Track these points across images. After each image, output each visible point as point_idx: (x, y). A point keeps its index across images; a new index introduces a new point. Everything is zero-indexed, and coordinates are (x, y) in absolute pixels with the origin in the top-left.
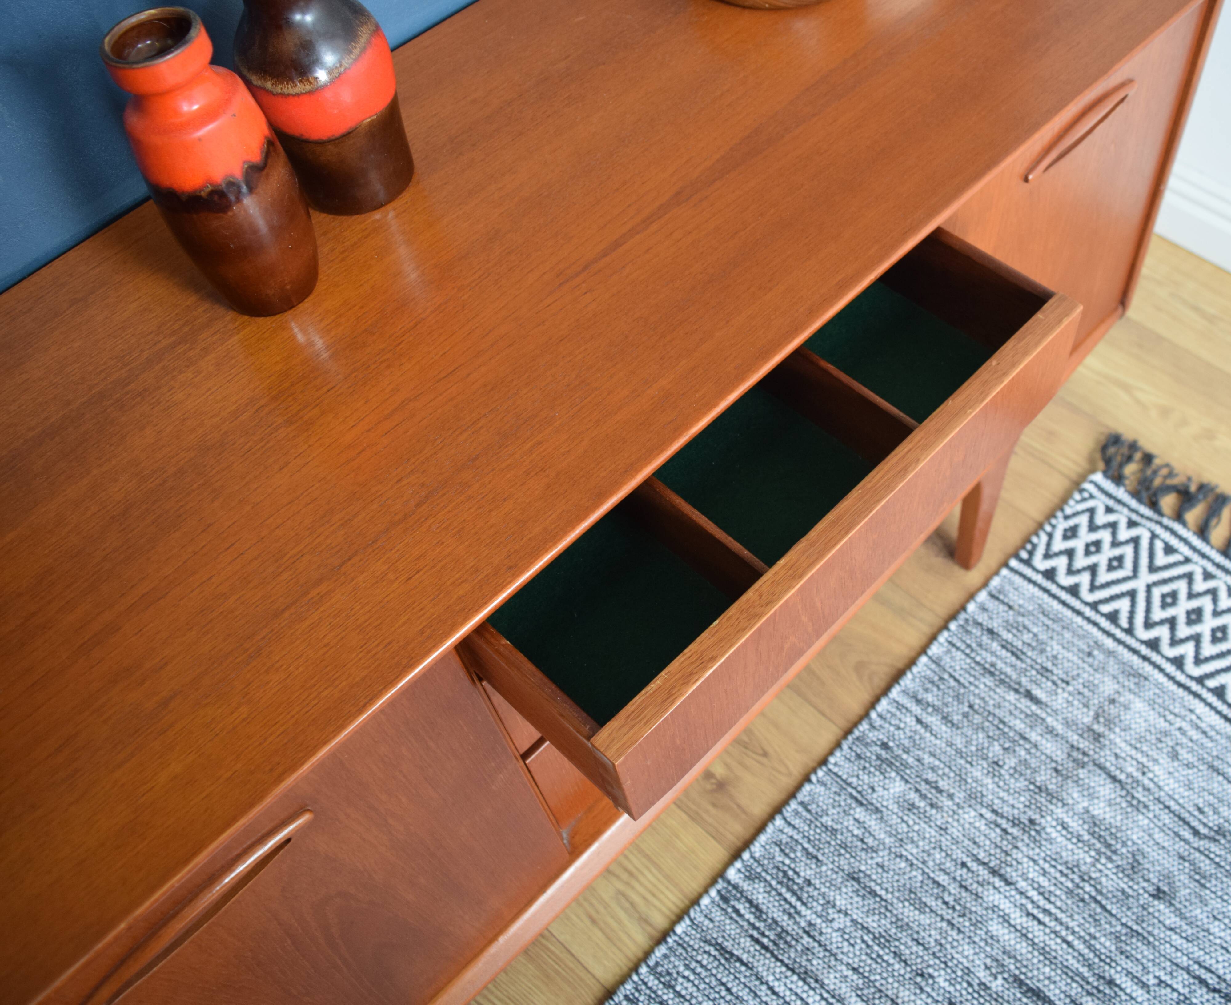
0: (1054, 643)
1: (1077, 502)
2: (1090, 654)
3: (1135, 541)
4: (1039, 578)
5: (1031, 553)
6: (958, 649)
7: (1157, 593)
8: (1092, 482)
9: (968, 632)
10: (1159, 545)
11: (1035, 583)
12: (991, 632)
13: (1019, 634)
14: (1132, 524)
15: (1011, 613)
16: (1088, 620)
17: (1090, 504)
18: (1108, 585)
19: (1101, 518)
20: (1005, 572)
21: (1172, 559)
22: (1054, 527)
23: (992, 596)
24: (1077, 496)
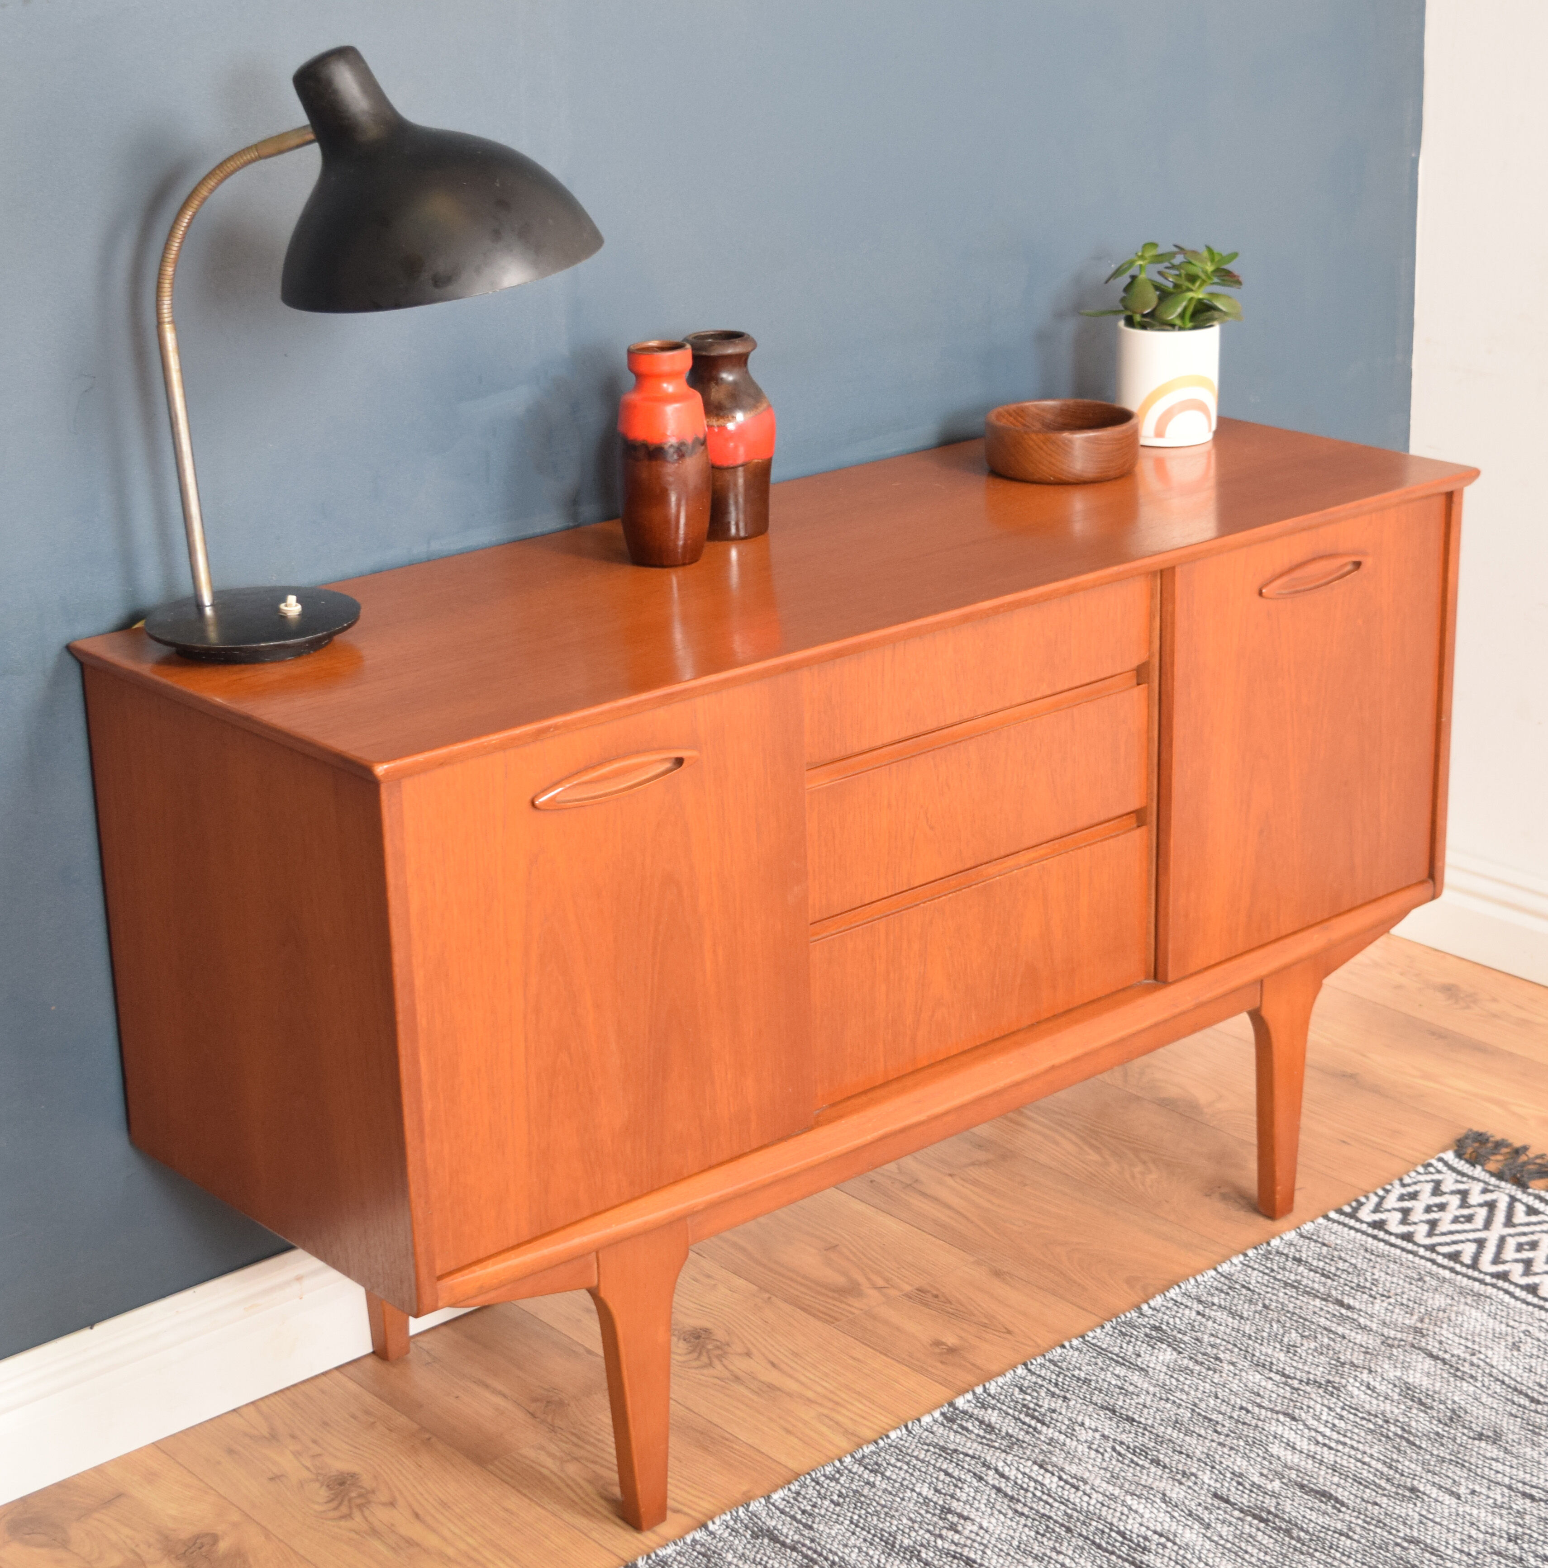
0: (1376, 1271)
1: (1419, 1173)
2: (1419, 1280)
3: (1491, 1206)
4: (1364, 1227)
5: (1356, 1210)
6: (1254, 1269)
7: (1511, 1243)
8: (1440, 1160)
9: (1267, 1259)
10: (1520, 1209)
11: (1357, 1230)
12: (1299, 1261)
13: (1332, 1263)
14: (1485, 1191)
15: (1325, 1248)
16: (1422, 1257)
17: (1437, 1177)
18: (1452, 1233)
19: (1447, 1186)
20: (1321, 1220)
21: (1534, 1219)
22: (1387, 1191)
23: (1302, 1236)
24: (1421, 1169)
